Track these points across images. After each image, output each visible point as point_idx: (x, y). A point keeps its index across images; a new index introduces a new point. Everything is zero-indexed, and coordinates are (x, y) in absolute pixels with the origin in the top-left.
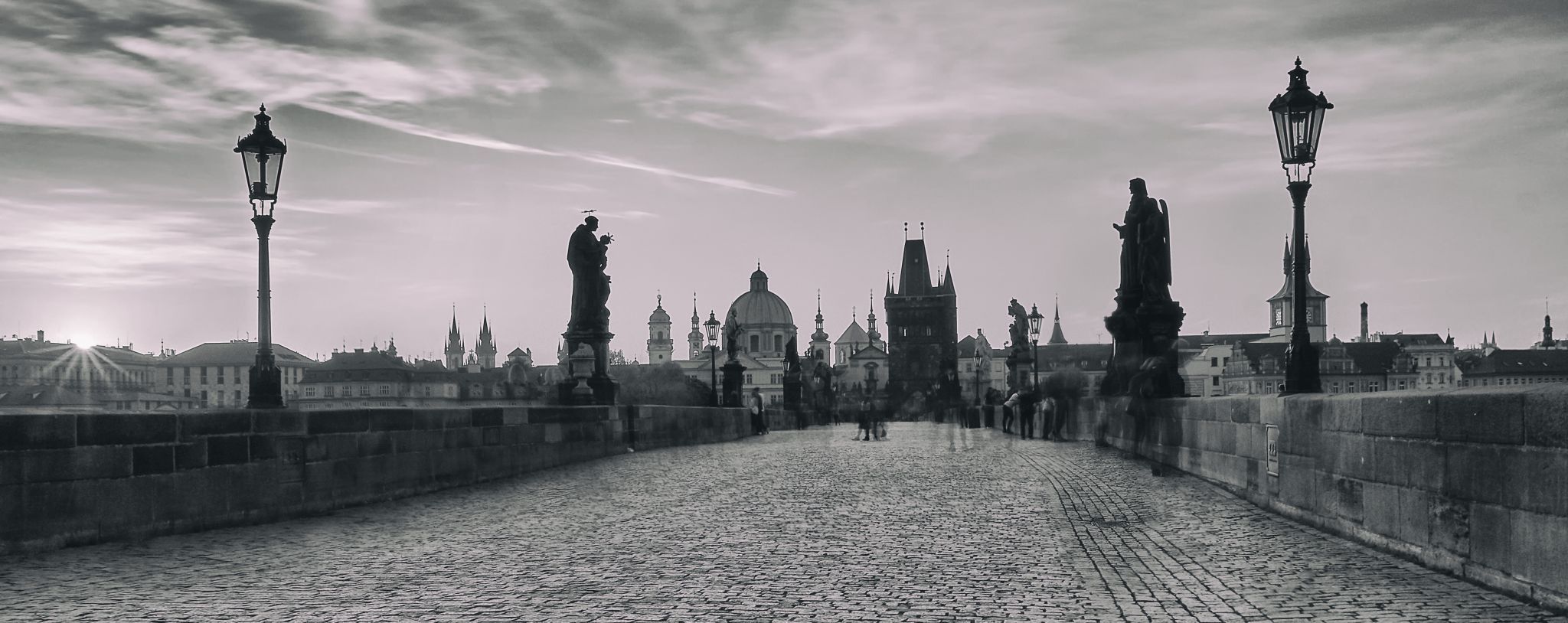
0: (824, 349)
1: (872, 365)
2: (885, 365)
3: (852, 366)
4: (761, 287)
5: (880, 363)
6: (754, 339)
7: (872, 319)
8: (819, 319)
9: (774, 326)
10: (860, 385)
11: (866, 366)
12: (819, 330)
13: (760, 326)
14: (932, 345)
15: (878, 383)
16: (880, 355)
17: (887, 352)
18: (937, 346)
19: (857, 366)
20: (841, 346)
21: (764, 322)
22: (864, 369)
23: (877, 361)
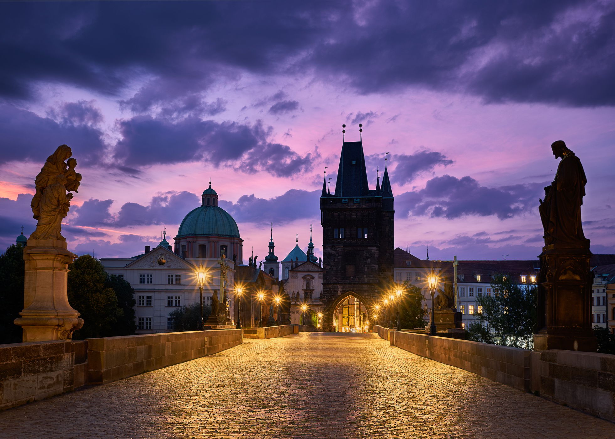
0: (274, 268)
1: (308, 277)
2: (320, 278)
3: (292, 277)
4: (211, 203)
5: (316, 275)
6: (203, 247)
7: (311, 247)
8: (271, 246)
9: (220, 236)
10: (298, 293)
11: (304, 278)
12: (271, 254)
13: (207, 236)
14: (369, 248)
15: (314, 292)
16: (316, 269)
17: (322, 267)
18: (374, 249)
19: (297, 277)
20: (286, 264)
21: (211, 233)
22: (302, 280)
23: (313, 274)
